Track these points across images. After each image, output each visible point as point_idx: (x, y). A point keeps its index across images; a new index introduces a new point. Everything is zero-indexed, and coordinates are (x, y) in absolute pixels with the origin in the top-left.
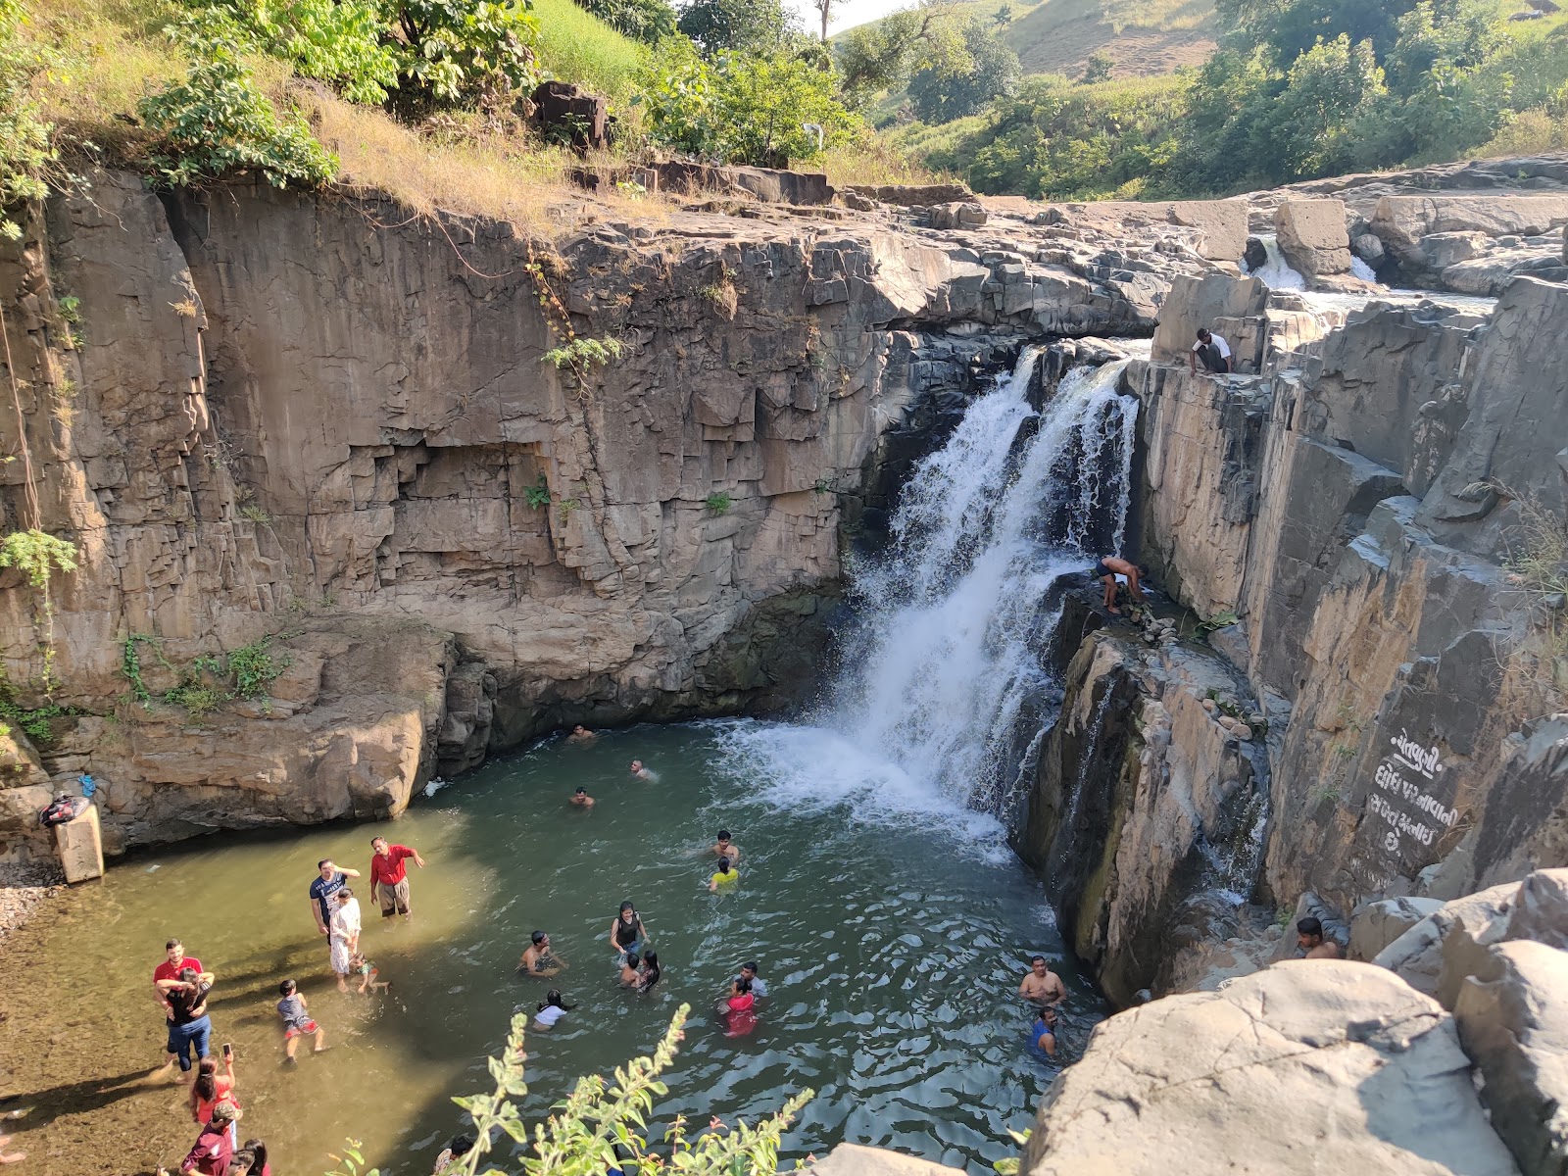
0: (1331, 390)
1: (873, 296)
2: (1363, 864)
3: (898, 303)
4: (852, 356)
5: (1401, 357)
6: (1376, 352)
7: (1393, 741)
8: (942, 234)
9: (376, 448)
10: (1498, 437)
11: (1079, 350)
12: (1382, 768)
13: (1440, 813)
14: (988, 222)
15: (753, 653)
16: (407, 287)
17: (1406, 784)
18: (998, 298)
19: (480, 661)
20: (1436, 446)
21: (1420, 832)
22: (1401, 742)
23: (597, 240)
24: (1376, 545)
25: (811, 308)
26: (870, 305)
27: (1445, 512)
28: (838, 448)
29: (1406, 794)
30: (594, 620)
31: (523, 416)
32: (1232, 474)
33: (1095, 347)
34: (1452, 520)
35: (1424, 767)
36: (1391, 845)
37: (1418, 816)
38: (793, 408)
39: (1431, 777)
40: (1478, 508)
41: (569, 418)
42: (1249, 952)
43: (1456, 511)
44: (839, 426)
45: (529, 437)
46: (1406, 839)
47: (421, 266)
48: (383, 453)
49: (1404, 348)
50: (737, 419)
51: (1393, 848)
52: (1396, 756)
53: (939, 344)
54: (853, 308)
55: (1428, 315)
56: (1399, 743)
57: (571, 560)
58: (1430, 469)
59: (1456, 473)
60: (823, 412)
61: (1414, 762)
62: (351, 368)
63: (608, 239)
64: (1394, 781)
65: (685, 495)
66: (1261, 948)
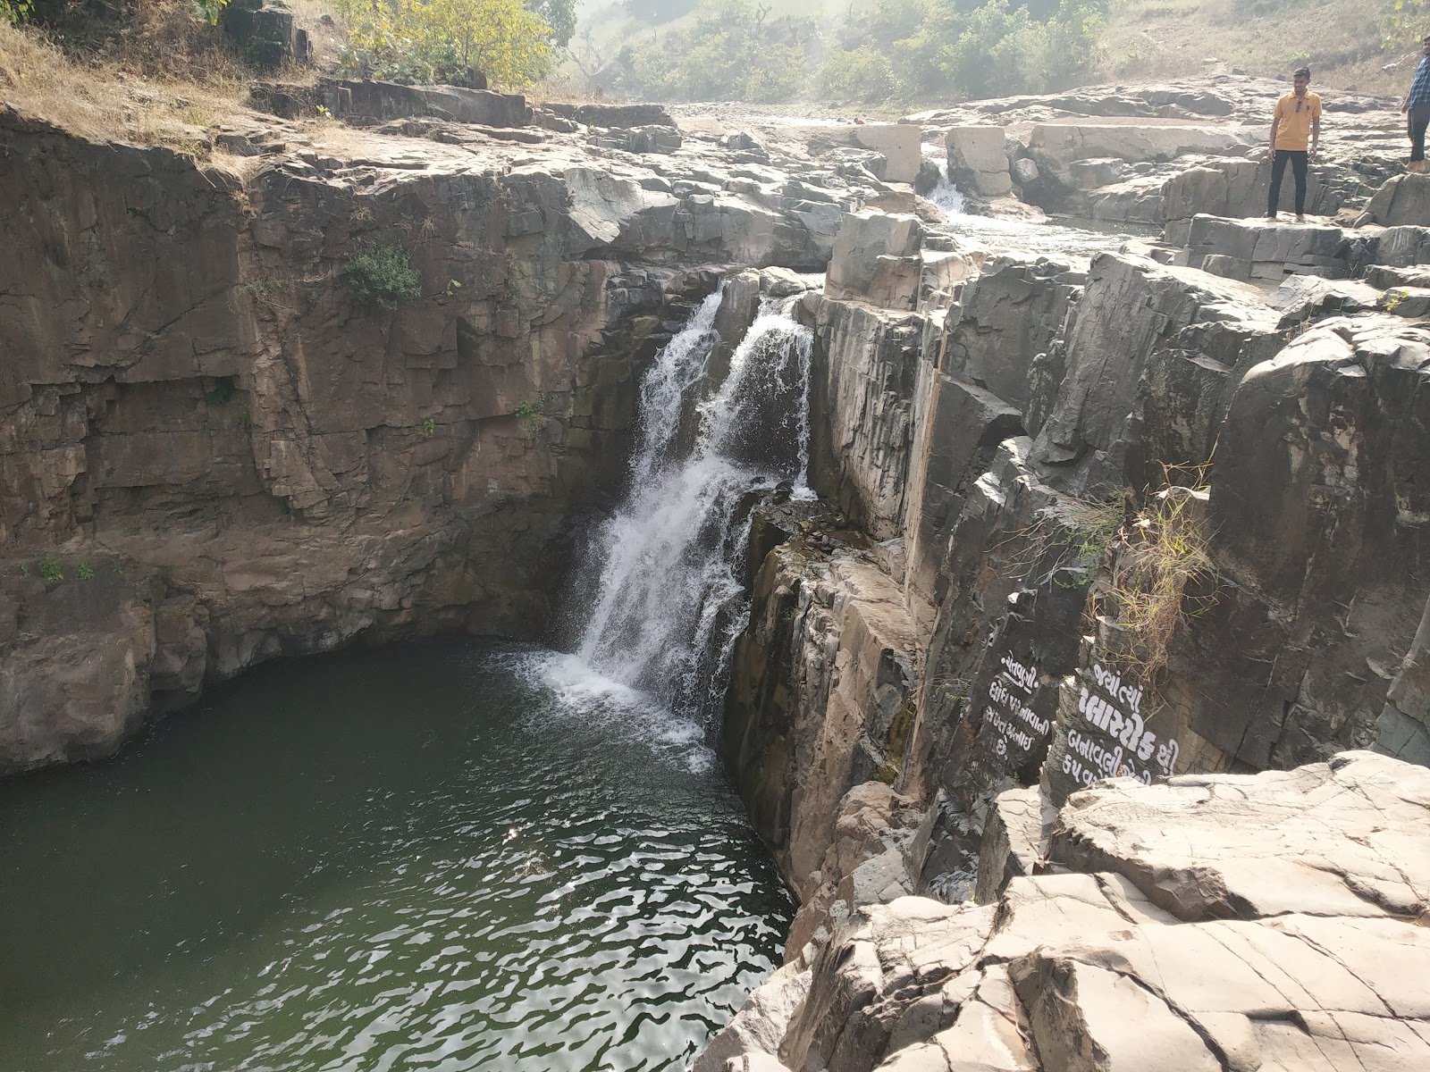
0: (969, 335)
1: (569, 226)
2: (980, 766)
3: (592, 232)
4: (551, 285)
5: (1023, 309)
6: (1003, 302)
7: (1003, 660)
8: (638, 158)
9: (62, 386)
10: (1087, 395)
11: (763, 281)
12: (994, 684)
13: (1035, 724)
14: (683, 145)
15: (470, 570)
17: (1012, 698)
18: (688, 228)
19: (192, 592)
20: (1046, 393)
21: (1023, 740)
22: (1008, 662)
23: (284, 172)
24: (997, 482)
25: (508, 239)
26: (566, 235)
27: (1048, 457)
28: (542, 373)
29: (1012, 706)
31: (217, 349)
32: (892, 404)
33: (776, 277)
34: (1052, 464)
35: (1025, 684)
36: (1000, 750)
37: (1022, 726)
38: (495, 334)
39: (1030, 692)
40: (1071, 456)
42: (896, 840)
43: (1056, 457)
44: (542, 351)
45: (227, 371)
46: (1012, 744)
47: (96, 200)
48: (70, 391)
49: (1026, 300)
50: (439, 347)
51: (1002, 753)
52: (1005, 674)
53: (635, 271)
54: (549, 239)
55: (1043, 272)
56: (1007, 662)
57: (279, 489)
58: (1042, 413)
59: (1056, 423)
60: (525, 339)
61: (1018, 679)
63: (296, 171)
64: (1003, 695)
65: (392, 422)
66: (906, 836)
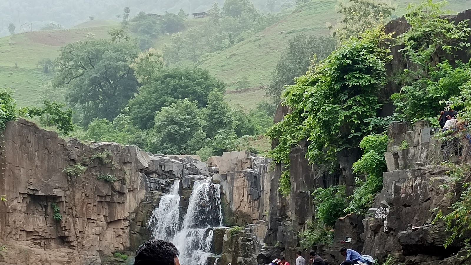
1: (137, 161)
3: (143, 164)
4: (133, 178)
9: (24, 194)
16: (35, 149)
18: (163, 167)
25: (123, 163)
26: (137, 164)
28: (130, 206)
30: (70, 256)
31: (59, 188)
38: (120, 192)
41: (69, 190)
44: (130, 199)
45: (59, 195)
47: (39, 143)
48: (25, 196)
50: (107, 194)
54: (133, 164)
57: (66, 234)
60: (126, 194)
62: (22, 169)
65: (92, 218)
